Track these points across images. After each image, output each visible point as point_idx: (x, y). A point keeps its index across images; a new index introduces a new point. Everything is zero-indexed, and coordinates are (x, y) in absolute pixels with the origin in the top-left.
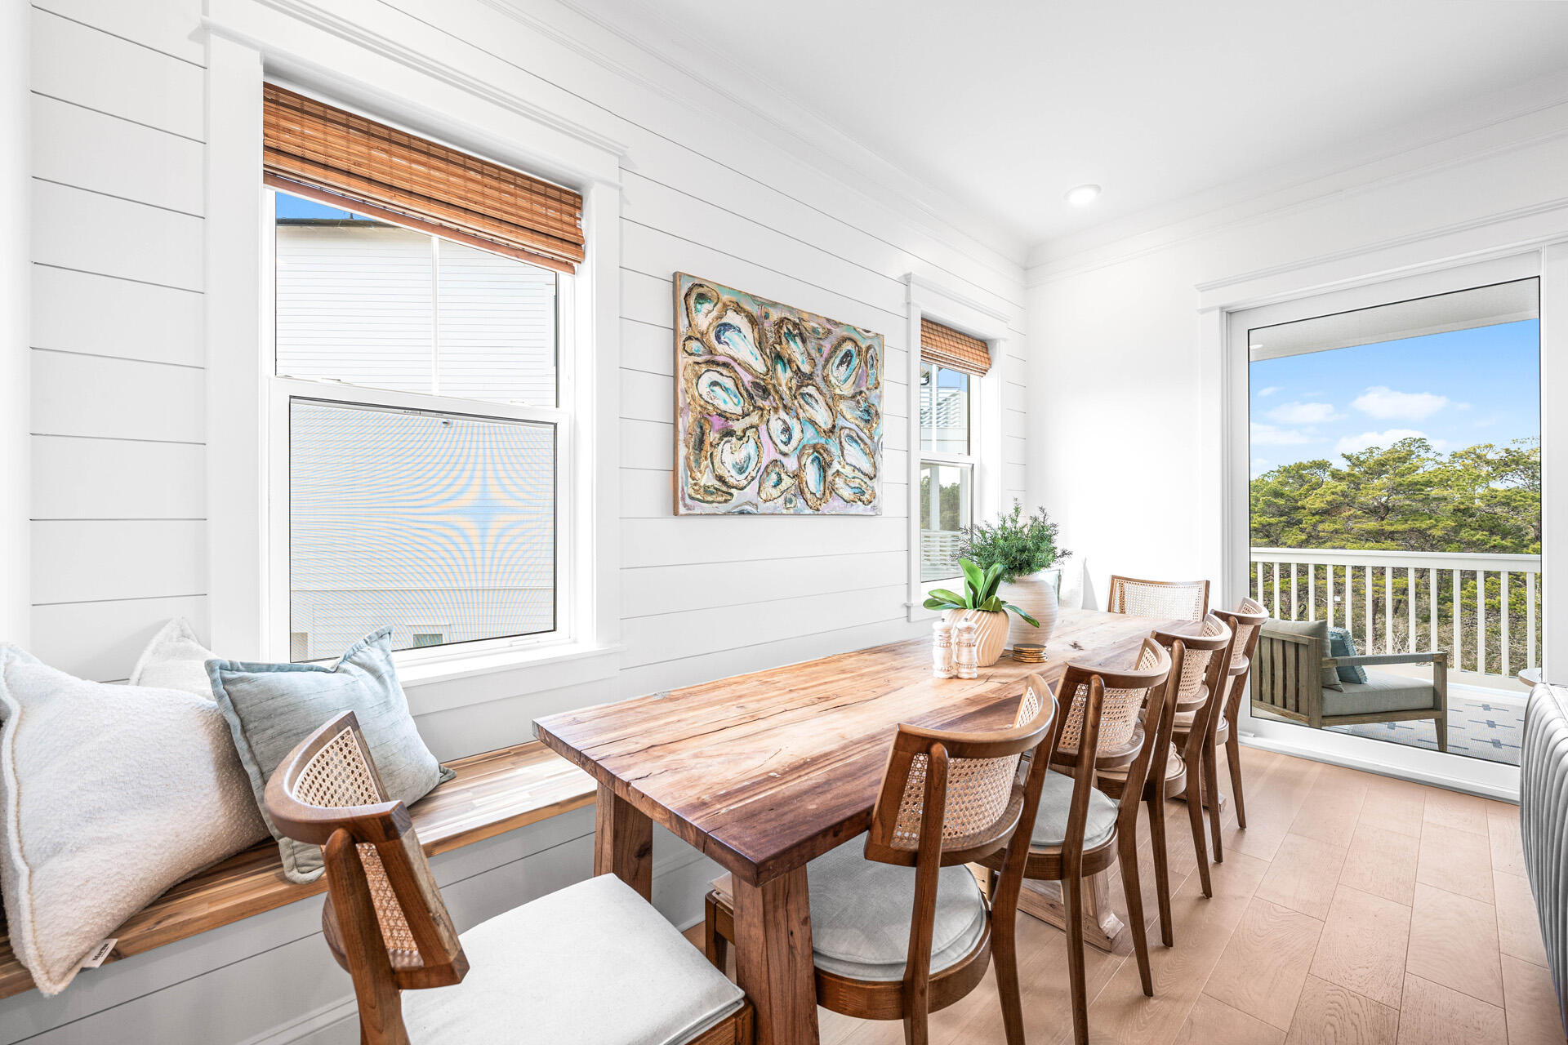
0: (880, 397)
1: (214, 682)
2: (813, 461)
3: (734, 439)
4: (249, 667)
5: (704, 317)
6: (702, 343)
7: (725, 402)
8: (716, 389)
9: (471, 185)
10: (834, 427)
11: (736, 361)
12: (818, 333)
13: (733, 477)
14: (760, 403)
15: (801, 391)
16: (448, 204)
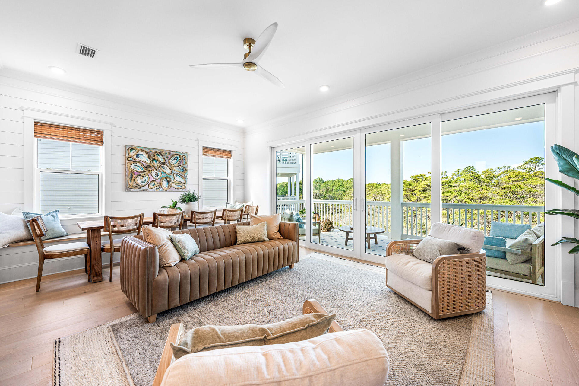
0: (188, 166)
1: (23, 215)
2: (165, 180)
3: (141, 177)
4: (29, 213)
5: (132, 153)
6: (132, 158)
7: (138, 169)
8: (136, 167)
9: (77, 133)
10: (171, 173)
11: (142, 161)
12: (167, 154)
13: (141, 184)
14: (149, 169)
15: (161, 166)
16: (72, 137)
